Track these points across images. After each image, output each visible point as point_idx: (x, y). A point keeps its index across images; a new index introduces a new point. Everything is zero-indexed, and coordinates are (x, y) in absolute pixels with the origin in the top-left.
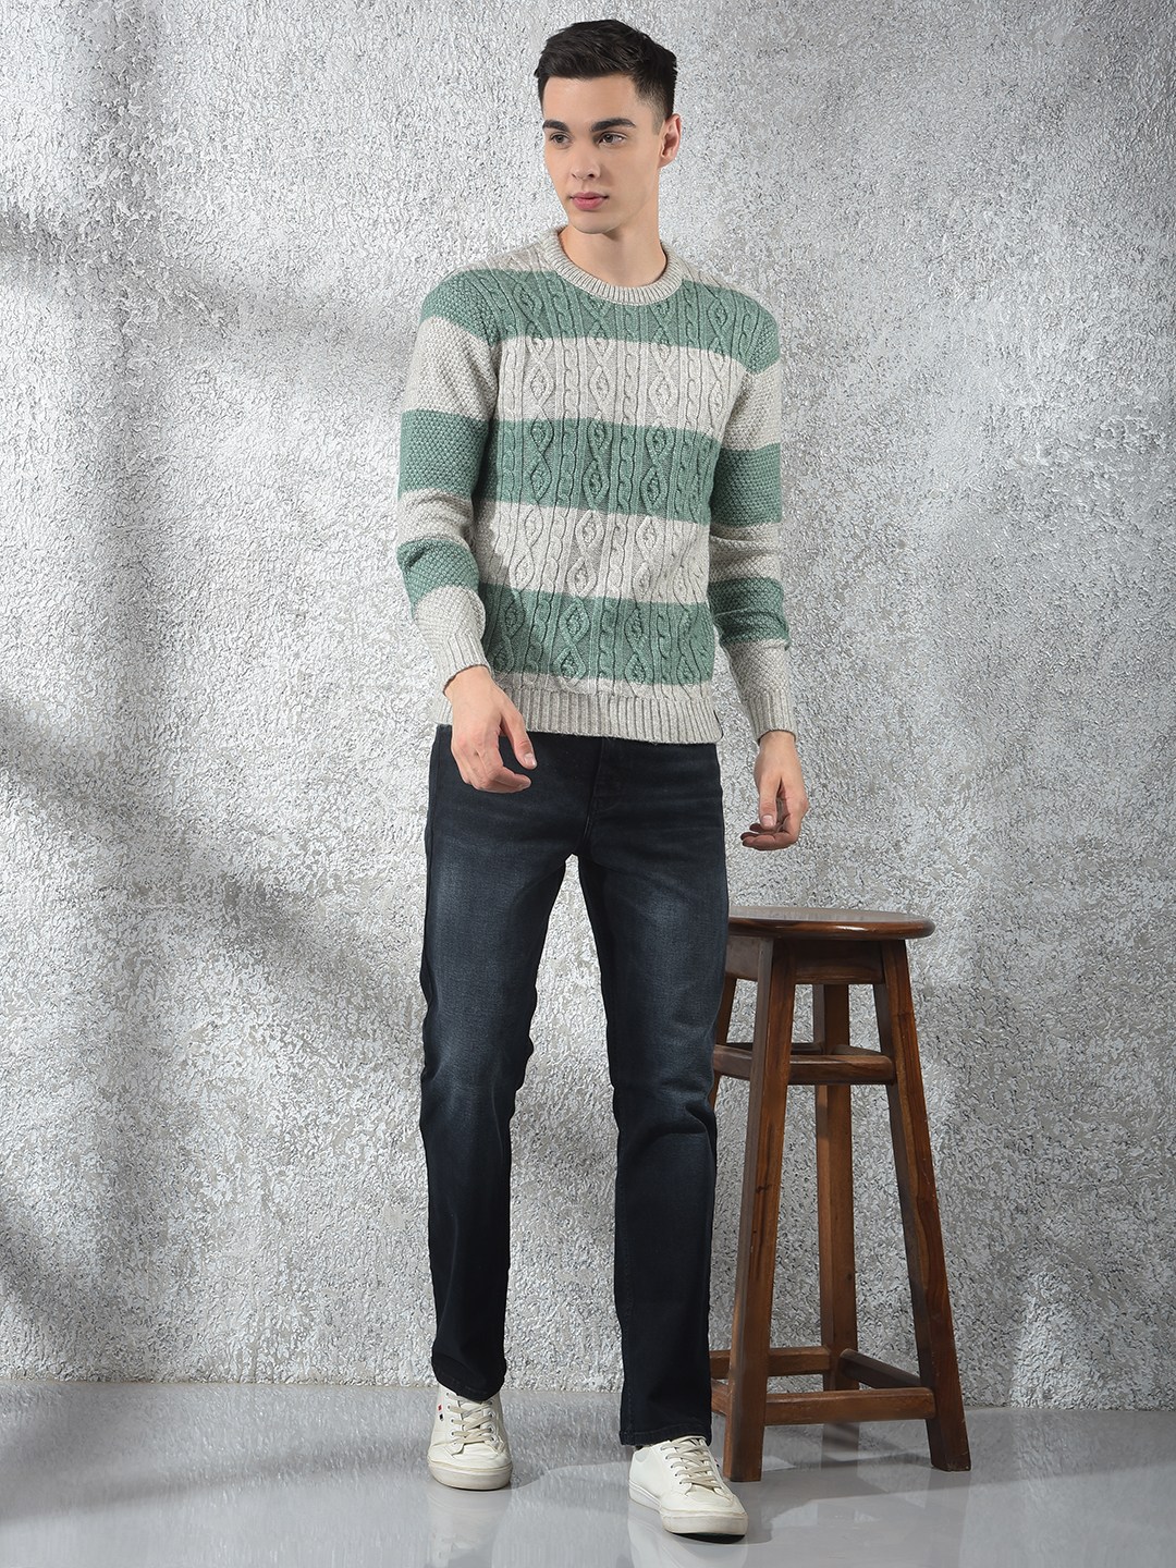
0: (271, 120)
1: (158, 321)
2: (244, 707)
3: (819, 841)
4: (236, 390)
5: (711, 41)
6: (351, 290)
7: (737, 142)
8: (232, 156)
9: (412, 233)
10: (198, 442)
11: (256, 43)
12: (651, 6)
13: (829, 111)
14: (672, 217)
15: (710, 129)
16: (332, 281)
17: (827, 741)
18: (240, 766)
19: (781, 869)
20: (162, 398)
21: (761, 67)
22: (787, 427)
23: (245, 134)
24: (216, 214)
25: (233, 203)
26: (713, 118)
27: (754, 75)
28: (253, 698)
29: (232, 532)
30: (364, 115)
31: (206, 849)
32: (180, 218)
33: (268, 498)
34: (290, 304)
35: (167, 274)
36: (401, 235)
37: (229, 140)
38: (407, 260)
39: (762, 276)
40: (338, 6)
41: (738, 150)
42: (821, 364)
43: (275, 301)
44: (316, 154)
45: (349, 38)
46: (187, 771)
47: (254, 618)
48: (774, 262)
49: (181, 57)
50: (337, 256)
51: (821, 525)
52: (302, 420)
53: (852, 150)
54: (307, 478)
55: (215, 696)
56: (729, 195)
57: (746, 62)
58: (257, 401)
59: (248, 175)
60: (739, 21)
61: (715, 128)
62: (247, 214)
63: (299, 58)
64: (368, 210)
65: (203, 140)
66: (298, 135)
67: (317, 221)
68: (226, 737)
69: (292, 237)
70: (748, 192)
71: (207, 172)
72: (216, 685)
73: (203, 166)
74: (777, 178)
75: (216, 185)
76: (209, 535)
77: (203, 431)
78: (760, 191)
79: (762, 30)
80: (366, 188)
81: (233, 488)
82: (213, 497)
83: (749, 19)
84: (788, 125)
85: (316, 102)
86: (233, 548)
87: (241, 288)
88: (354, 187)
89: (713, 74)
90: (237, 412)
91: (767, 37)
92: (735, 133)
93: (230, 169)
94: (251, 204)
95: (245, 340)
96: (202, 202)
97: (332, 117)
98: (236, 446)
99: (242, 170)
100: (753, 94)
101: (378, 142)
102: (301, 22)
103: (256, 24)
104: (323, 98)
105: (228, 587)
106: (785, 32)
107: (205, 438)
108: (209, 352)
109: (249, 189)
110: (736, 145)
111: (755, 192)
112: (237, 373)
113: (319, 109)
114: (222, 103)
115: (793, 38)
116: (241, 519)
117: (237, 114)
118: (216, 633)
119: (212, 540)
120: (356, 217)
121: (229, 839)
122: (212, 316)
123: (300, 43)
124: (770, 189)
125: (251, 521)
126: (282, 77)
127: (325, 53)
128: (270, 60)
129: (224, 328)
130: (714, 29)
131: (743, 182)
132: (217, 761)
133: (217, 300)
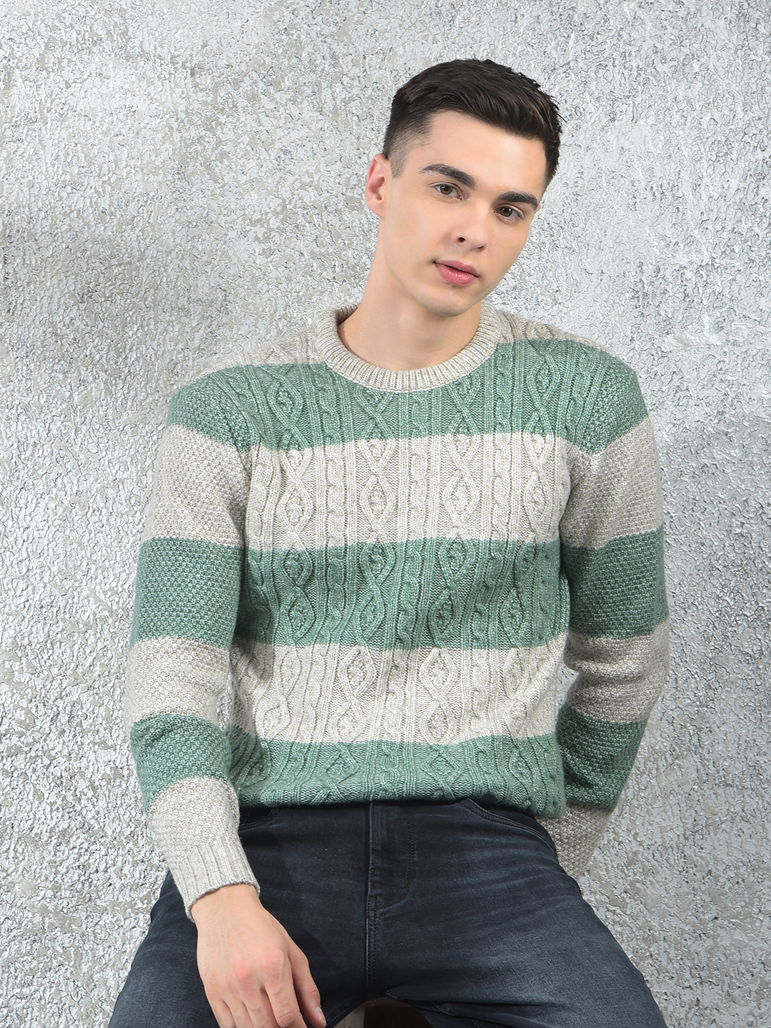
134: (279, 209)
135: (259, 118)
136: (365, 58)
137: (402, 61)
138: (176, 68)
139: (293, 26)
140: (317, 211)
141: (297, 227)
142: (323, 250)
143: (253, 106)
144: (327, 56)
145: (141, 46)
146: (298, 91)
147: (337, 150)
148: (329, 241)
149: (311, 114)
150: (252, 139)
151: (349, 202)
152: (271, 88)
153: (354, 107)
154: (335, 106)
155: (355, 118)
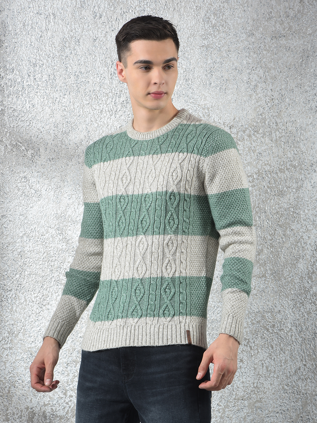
0: (55, 67)
1: (4, 155)
2: (39, 328)
3: (303, 391)
4: (38, 185)
5: (251, 32)
6: (91, 141)
7: (262, 76)
8: (38, 83)
9: (118, 116)
10: (20, 208)
11: (49, 34)
12: (224, 18)
13: (304, 62)
14: (233, 109)
15: (250, 70)
16: (82, 137)
17: (306, 344)
19: (285, 405)
20: (5, 189)
21: (273, 44)
22: (285, 201)
23: (44, 73)
24: (31, 108)
25: (38, 103)
26: (251, 66)
27: (270, 47)
28: (43, 324)
29: (35, 248)
30: (97, 65)
31: (20, 395)
32: (14, 110)
33: (52, 233)
34: (63, 147)
35: (8, 134)
36: (113, 117)
37: (37, 76)
38: (115, 128)
39: (274, 135)
40: (86, 18)
41: (263, 79)
42: (301, 173)
43: (56, 146)
44: (76, 82)
45: (91, 32)
46: (12, 359)
47: (44, 287)
49: (16, 40)
50: (84, 126)
51: (301, 245)
52: (68, 198)
53: (314, 79)
54: (69, 224)
55: (26, 323)
56: (259, 99)
57: (266, 41)
58: (48, 190)
59: (45, 91)
60: (263, 23)
61: (252, 70)
62: (45, 108)
63: (68, 40)
64: (98, 106)
65: (25, 76)
66: (68, 74)
67: (75, 111)
68: (31, 342)
69: (64, 118)
70: (267, 98)
71: (27, 90)
72: (26, 318)
73: (25, 87)
74: (280, 91)
75: (31, 95)
76: (25, 250)
77: (23, 203)
78: (272, 97)
79: (273, 28)
80: (97, 96)
81: (36, 229)
82: (27, 232)
83: (268, 23)
84: (285, 68)
85: (75, 59)
86: (36, 256)
87: (42, 140)
88: (92, 96)
89: (251, 47)
90: (38, 195)
91: (276, 31)
92: (261, 72)
93: (37, 88)
94: (46, 104)
95: (43, 163)
96: (24, 103)
97: (82, 66)
98: (38, 210)
99: (42, 89)
100: (269, 55)
101: (103, 77)
102: (69, 25)
103: (50, 26)
104: (79, 58)
105: (33, 273)
106: (284, 28)
107: (24, 207)
108: (27, 169)
109: (45, 97)
110: (262, 77)
111: (270, 97)
112: (39, 177)
113: (77, 63)
114: (34, 60)
115: (288, 31)
116: (40, 243)
117: (41, 65)
118: (27, 294)
119: (26, 252)
120: (93, 109)
121: (30, 390)
122: (28, 153)
123: (69, 34)
124: (277, 96)
125: (44, 243)
126: (61, 48)
127: (80, 38)
128: (55, 41)
129: (33, 158)
130: (252, 27)
131: (265, 93)
132: (26, 354)
133: (30, 146)
134: (257, 172)
135: (251, 143)
136: (287, 123)
137: (299, 125)
138: (225, 126)
139: (263, 113)
140: (270, 173)
141: (263, 178)
142: (271, 185)
143: (249, 139)
144: (274, 123)
145: (214, 119)
146: (265, 134)
147: (277, 153)
148: (274, 183)
149: (268, 141)
150: (249, 149)
151: (280, 170)
152: (256, 133)
153: (283, 139)
154: (277, 139)
155: (283, 143)
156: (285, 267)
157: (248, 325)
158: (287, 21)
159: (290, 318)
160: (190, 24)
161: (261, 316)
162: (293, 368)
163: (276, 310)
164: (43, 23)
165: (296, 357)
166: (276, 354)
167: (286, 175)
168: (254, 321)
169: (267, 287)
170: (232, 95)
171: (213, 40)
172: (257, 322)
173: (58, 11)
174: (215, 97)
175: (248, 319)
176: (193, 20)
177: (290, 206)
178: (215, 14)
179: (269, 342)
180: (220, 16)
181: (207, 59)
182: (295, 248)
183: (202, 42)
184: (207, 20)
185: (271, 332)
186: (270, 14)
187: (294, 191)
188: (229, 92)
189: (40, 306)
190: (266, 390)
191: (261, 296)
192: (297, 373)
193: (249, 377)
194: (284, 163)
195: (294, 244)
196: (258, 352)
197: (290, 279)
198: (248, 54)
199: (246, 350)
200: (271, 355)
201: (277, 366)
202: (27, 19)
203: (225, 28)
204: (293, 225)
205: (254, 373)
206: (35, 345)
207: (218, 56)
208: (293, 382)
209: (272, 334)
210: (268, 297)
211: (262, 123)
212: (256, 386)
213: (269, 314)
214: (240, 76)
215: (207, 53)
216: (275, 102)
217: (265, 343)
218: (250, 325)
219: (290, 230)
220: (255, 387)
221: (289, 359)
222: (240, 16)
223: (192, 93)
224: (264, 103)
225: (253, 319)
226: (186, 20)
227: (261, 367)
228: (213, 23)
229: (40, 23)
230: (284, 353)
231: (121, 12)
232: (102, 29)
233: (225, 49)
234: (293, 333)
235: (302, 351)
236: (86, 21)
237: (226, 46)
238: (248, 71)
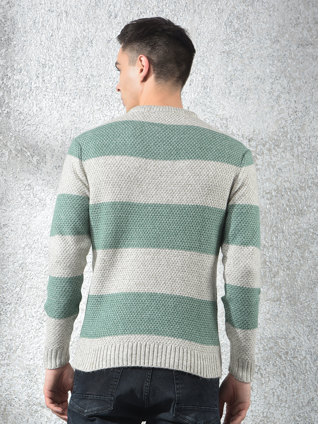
0: (66, 69)
1: (8, 160)
2: (38, 345)
4: (43, 194)
5: (276, 39)
7: (286, 86)
8: (47, 85)
10: (23, 218)
11: (61, 33)
12: (248, 22)
14: (253, 120)
15: (273, 80)
18: (35, 374)
20: (8, 196)
21: (299, 52)
22: (305, 221)
23: (53, 75)
24: (38, 111)
25: (46, 107)
26: (275, 75)
27: (295, 55)
29: (37, 260)
30: (110, 68)
31: (16, 414)
32: (21, 113)
35: (13, 139)
37: (45, 78)
39: (295, 150)
40: (100, 18)
41: (286, 90)
44: (87, 85)
45: (105, 32)
46: (9, 376)
48: (301, 143)
49: (25, 39)
55: (25, 339)
56: (281, 111)
57: (292, 49)
59: (54, 94)
60: (289, 30)
61: (276, 79)
62: (53, 112)
63: (81, 41)
64: (109, 112)
65: (33, 77)
66: (78, 76)
67: (85, 116)
68: (29, 359)
69: (73, 123)
70: (290, 110)
71: (35, 92)
72: (26, 334)
73: (33, 89)
74: (305, 103)
75: (38, 98)
76: (26, 262)
77: (26, 213)
78: (296, 109)
79: (300, 34)
80: (109, 102)
81: (39, 240)
82: (29, 243)
83: (294, 29)
84: (311, 79)
85: (87, 61)
86: (37, 268)
87: (48, 146)
88: (104, 101)
89: (276, 54)
90: (43, 204)
91: (303, 38)
92: (285, 82)
93: (46, 91)
94: (54, 107)
95: (48, 171)
96: (32, 106)
97: (94, 68)
98: (41, 220)
99: (51, 92)
100: (294, 64)
101: (116, 81)
102: (82, 24)
103: (61, 25)
104: (91, 59)
105: (34, 287)
106: (312, 36)
107: (27, 216)
108: (31, 176)
109: (54, 100)
110: (286, 88)
111: (293, 110)
112: (44, 186)
113: (89, 65)
114: (43, 60)
115: (315, 38)
116: (42, 255)
117: (50, 66)
118: (27, 309)
119: (28, 264)
120: (104, 115)
121: (27, 409)
122: (34, 159)
123: (82, 34)
124: (301, 109)
125: (47, 256)
126: (72, 49)
127: (93, 39)
128: (67, 41)
129: (39, 164)
130: (277, 33)
131: (288, 105)
132: (24, 371)
133: (36, 152)
134: (276, 189)
135: (271, 157)
136: (310, 138)
138: (243, 139)
139: (285, 126)
140: (289, 190)
141: (282, 195)
142: (291, 204)
143: (269, 153)
144: (297, 137)
145: (232, 131)
146: (286, 149)
147: (298, 170)
148: (293, 201)
149: (289, 156)
150: (268, 164)
151: (301, 187)
152: (276, 147)
153: (305, 155)
154: (298, 154)
155: (305, 159)
156: (302, 291)
157: (259, 350)
158: (316, 28)
159: (304, 346)
160: (211, 28)
161: (274, 342)
162: (306, 398)
163: (290, 336)
164: (55, 21)
165: (310, 387)
166: (288, 382)
167: (307, 193)
168: (266, 348)
169: (281, 311)
170: (253, 106)
171: (234, 46)
172: (270, 348)
173: (71, 9)
174: (235, 107)
175: (259, 345)
176: (214, 23)
177: (310, 226)
178: (238, 18)
179: (282, 370)
180: (243, 20)
181: (227, 66)
182: (313, 272)
183: (223, 48)
184: (229, 24)
185: (284, 359)
186: (298, 20)
187: (315, 210)
188: (250, 102)
189: (41, 322)
190: (276, 420)
191: (275, 321)
192: (310, 404)
193: (258, 406)
194: (305, 180)
195: (313, 267)
196: (269, 380)
197: (306, 304)
198: (271, 62)
199: (256, 377)
200: (283, 384)
201: (289, 395)
202: (38, 16)
203: (248, 33)
204: (312, 247)
205: (264, 402)
206: (34, 362)
207: (240, 63)
208: (305, 413)
209: (285, 361)
210: (282, 323)
211: (284, 137)
212: (266, 416)
213: (283, 340)
214: (263, 85)
215: (227, 60)
216: (298, 115)
217: (277, 371)
218: (262, 351)
219: (309, 252)
220: (264, 417)
221: (302, 388)
222: (265, 21)
223: (209, 102)
224: (287, 115)
225: (265, 344)
226: (207, 23)
227: (272, 396)
228: (236, 27)
229: (51, 21)
230: (297, 382)
231: (137, 12)
232: (117, 29)
233: (247, 55)
234: (307, 362)
235: (316, 380)
236: (100, 21)
237: (249, 53)
238: (271, 81)
